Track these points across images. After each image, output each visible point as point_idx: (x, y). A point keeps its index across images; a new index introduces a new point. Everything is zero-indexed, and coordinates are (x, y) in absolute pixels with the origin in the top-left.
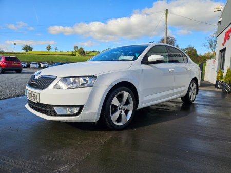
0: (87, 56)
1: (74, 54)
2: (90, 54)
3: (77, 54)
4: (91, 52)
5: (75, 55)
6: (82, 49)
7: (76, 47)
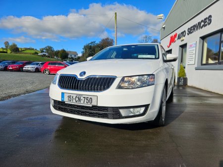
0: (22, 53)
1: (5, 51)
2: (25, 52)
3: (9, 51)
4: (27, 49)
5: (7, 52)
6: (15, 45)
7: (7, 43)
